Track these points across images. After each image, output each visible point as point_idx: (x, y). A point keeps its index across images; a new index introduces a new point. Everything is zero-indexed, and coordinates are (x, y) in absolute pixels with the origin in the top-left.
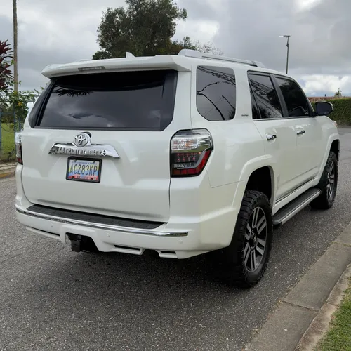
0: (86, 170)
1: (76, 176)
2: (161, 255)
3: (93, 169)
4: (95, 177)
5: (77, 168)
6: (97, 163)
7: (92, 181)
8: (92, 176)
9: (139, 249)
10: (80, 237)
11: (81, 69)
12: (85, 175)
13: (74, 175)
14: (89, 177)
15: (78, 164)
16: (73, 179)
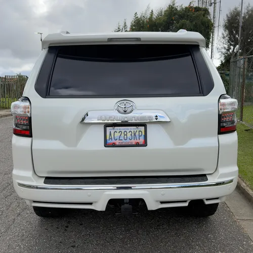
0: (129, 135)
1: (117, 143)
2: (207, 203)
3: (137, 133)
4: (141, 141)
5: (117, 135)
6: (142, 128)
7: (137, 145)
8: (138, 141)
9: (185, 201)
10: (128, 201)
11: (110, 40)
12: (128, 140)
13: (113, 141)
14: (134, 142)
15: (118, 131)
16: (114, 145)
